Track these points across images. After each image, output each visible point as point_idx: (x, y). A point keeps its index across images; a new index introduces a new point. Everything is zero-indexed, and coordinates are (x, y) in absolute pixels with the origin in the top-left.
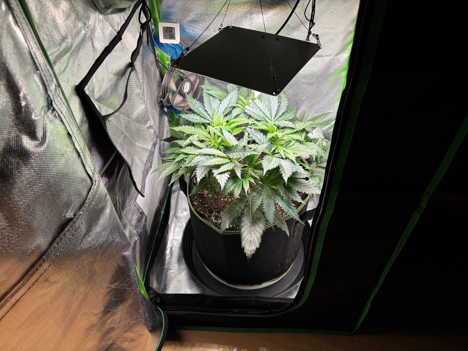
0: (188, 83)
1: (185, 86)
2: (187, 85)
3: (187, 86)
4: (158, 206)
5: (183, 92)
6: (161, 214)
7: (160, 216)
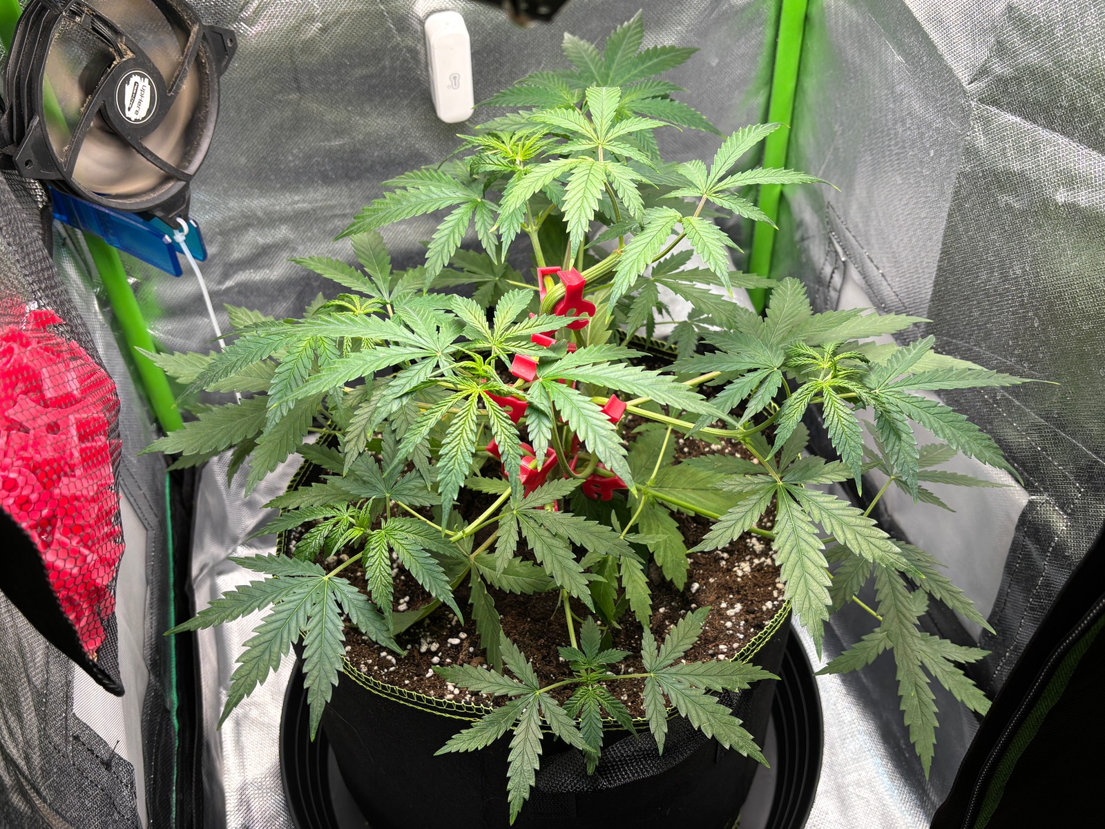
7: (169, 720)
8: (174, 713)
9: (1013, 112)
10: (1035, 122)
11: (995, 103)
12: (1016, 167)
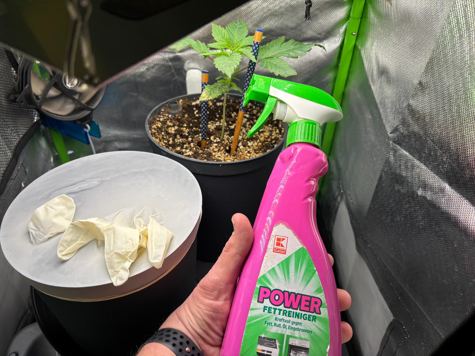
9: (406, 150)
10: (414, 157)
11: (400, 144)
12: (404, 174)
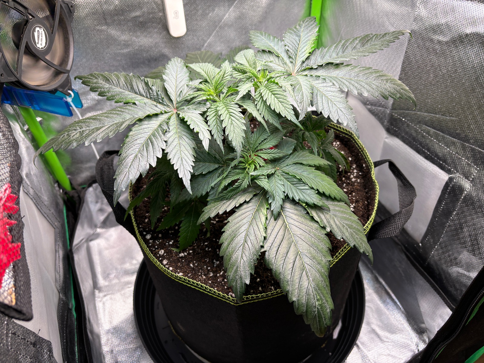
0: (40, 27)
1: (36, 34)
2: (40, 33)
3: (40, 35)
4: (60, 299)
5: (36, 49)
6: (71, 310)
7: (71, 313)
8: (74, 310)
12: (443, 21)
